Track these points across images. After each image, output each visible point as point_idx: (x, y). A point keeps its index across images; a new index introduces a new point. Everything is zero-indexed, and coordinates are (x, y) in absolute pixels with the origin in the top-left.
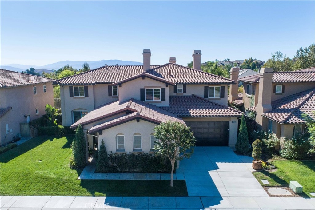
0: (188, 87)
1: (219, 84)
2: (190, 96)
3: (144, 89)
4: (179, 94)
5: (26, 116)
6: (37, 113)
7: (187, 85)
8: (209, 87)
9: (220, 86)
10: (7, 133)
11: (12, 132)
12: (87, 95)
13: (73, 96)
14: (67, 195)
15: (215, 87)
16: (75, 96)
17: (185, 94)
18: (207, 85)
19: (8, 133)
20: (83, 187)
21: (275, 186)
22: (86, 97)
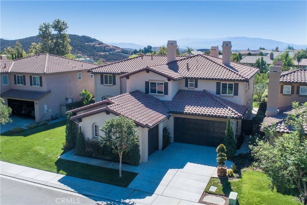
0: (199, 82)
1: (233, 81)
2: (201, 92)
3: (149, 82)
4: (190, 88)
5: (67, 99)
6: (80, 96)
7: (198, 80)
8: (221, 83)
9: (233, 83)
10: (45, 112)
11: (50, 112)
12: (114, 84)
13: (103, 84)
14: (41, 169)
15: (228, 83)
16: (105, 83)
17: (196, 89)
18: (219, 81)
19: (47, 112)
20: (56, 165)
21: (217, 195)
22: (114, 86)
